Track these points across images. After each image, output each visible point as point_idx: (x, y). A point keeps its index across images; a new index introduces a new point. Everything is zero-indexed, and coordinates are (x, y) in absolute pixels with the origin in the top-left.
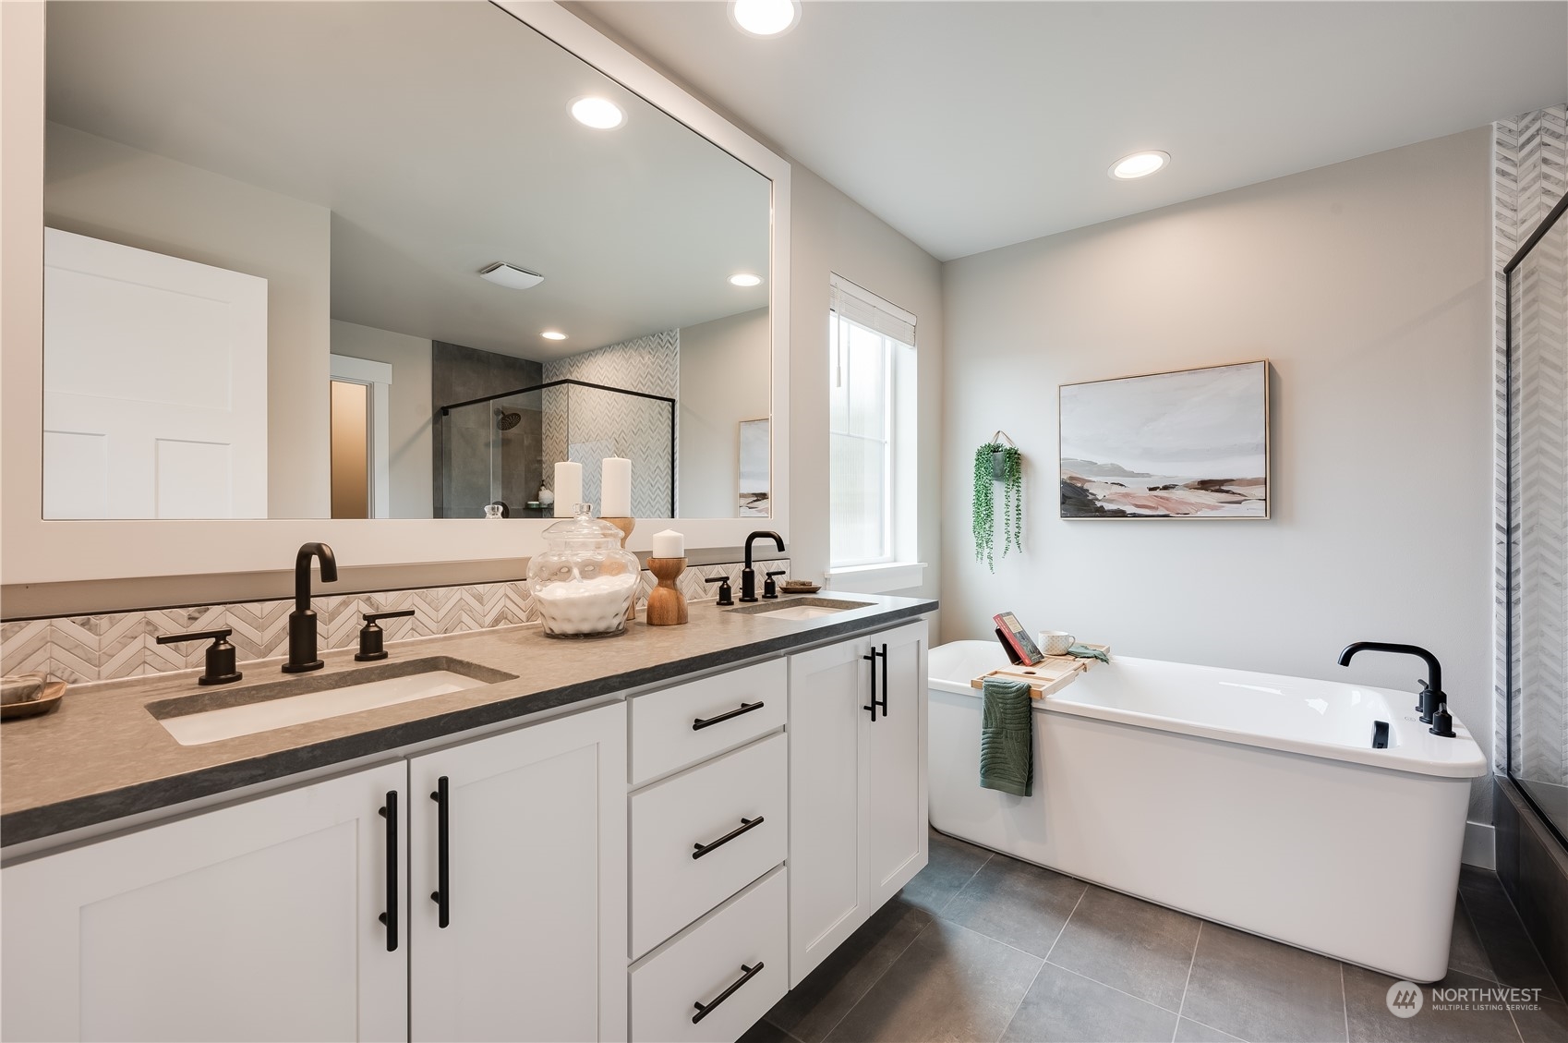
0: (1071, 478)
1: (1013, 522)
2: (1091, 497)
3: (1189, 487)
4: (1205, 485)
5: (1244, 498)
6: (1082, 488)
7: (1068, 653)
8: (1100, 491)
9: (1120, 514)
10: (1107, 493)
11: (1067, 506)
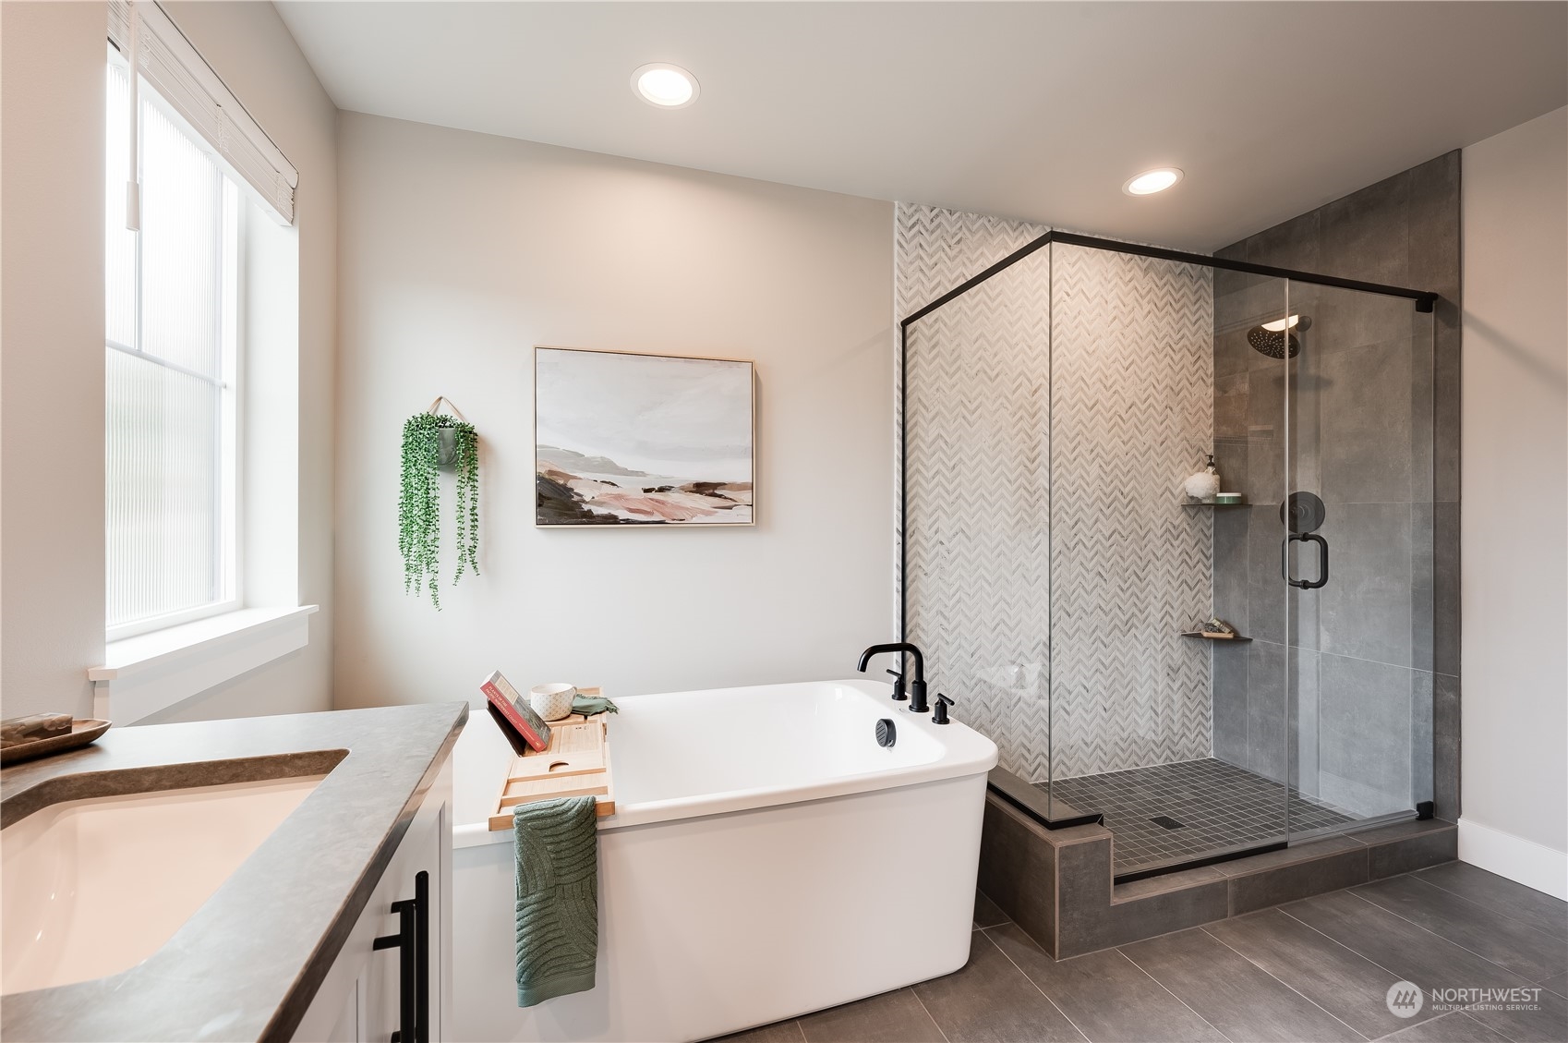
0: (551, 472)
1: (467, 533)
2: (576, 498)
3: (684, 489)
4: (700, 488)
5: (734, 503)
6: (564, 486)
7: (575, 711)
8: (588, 491)
9: (611, 520)
10: (596, 493)
11: (543, 510)
